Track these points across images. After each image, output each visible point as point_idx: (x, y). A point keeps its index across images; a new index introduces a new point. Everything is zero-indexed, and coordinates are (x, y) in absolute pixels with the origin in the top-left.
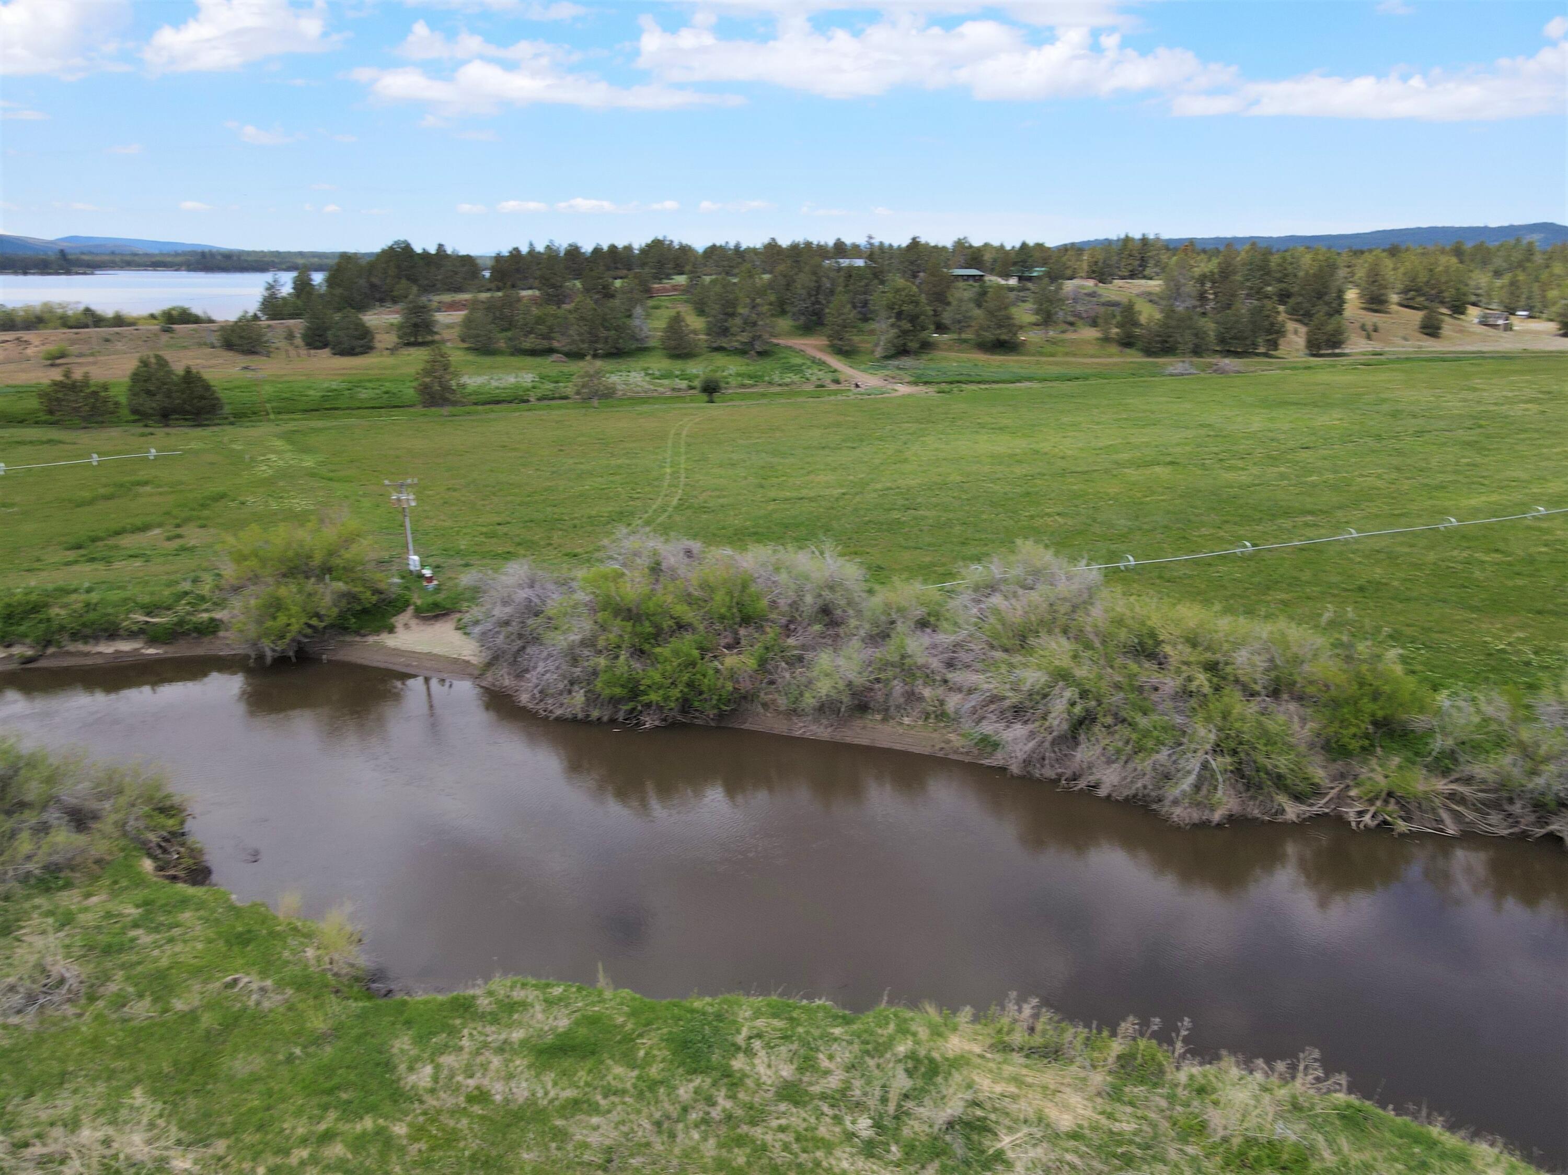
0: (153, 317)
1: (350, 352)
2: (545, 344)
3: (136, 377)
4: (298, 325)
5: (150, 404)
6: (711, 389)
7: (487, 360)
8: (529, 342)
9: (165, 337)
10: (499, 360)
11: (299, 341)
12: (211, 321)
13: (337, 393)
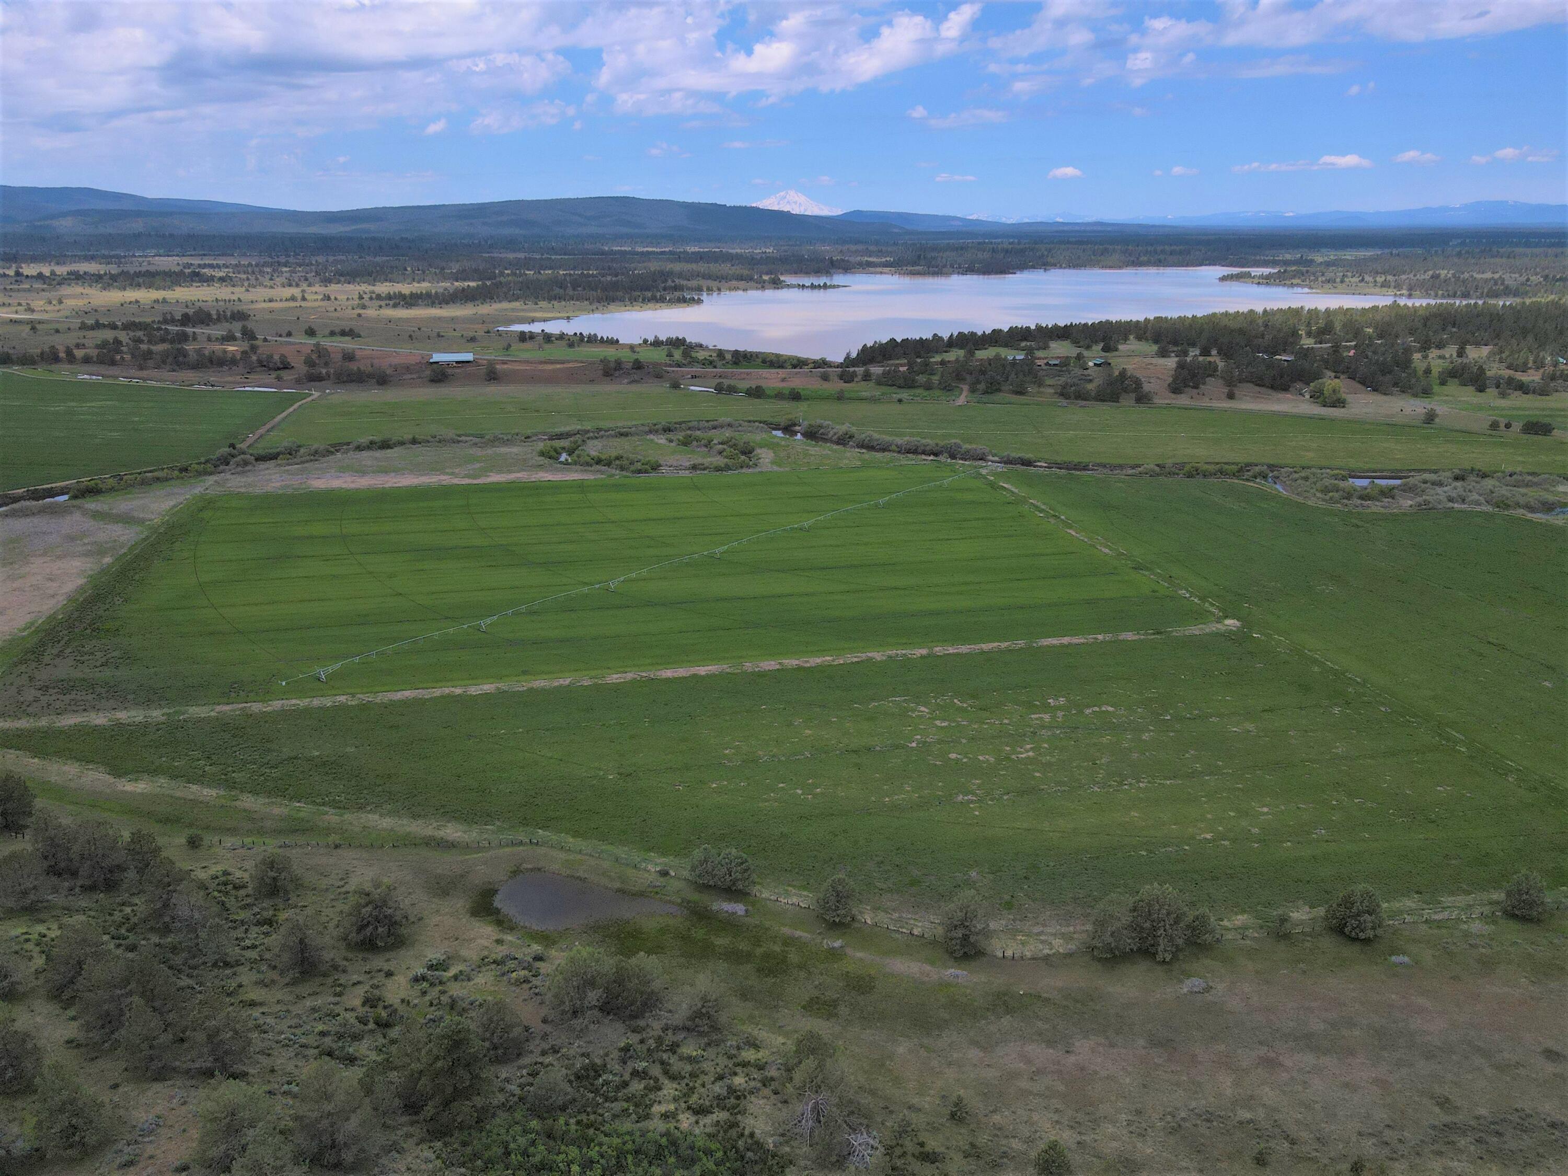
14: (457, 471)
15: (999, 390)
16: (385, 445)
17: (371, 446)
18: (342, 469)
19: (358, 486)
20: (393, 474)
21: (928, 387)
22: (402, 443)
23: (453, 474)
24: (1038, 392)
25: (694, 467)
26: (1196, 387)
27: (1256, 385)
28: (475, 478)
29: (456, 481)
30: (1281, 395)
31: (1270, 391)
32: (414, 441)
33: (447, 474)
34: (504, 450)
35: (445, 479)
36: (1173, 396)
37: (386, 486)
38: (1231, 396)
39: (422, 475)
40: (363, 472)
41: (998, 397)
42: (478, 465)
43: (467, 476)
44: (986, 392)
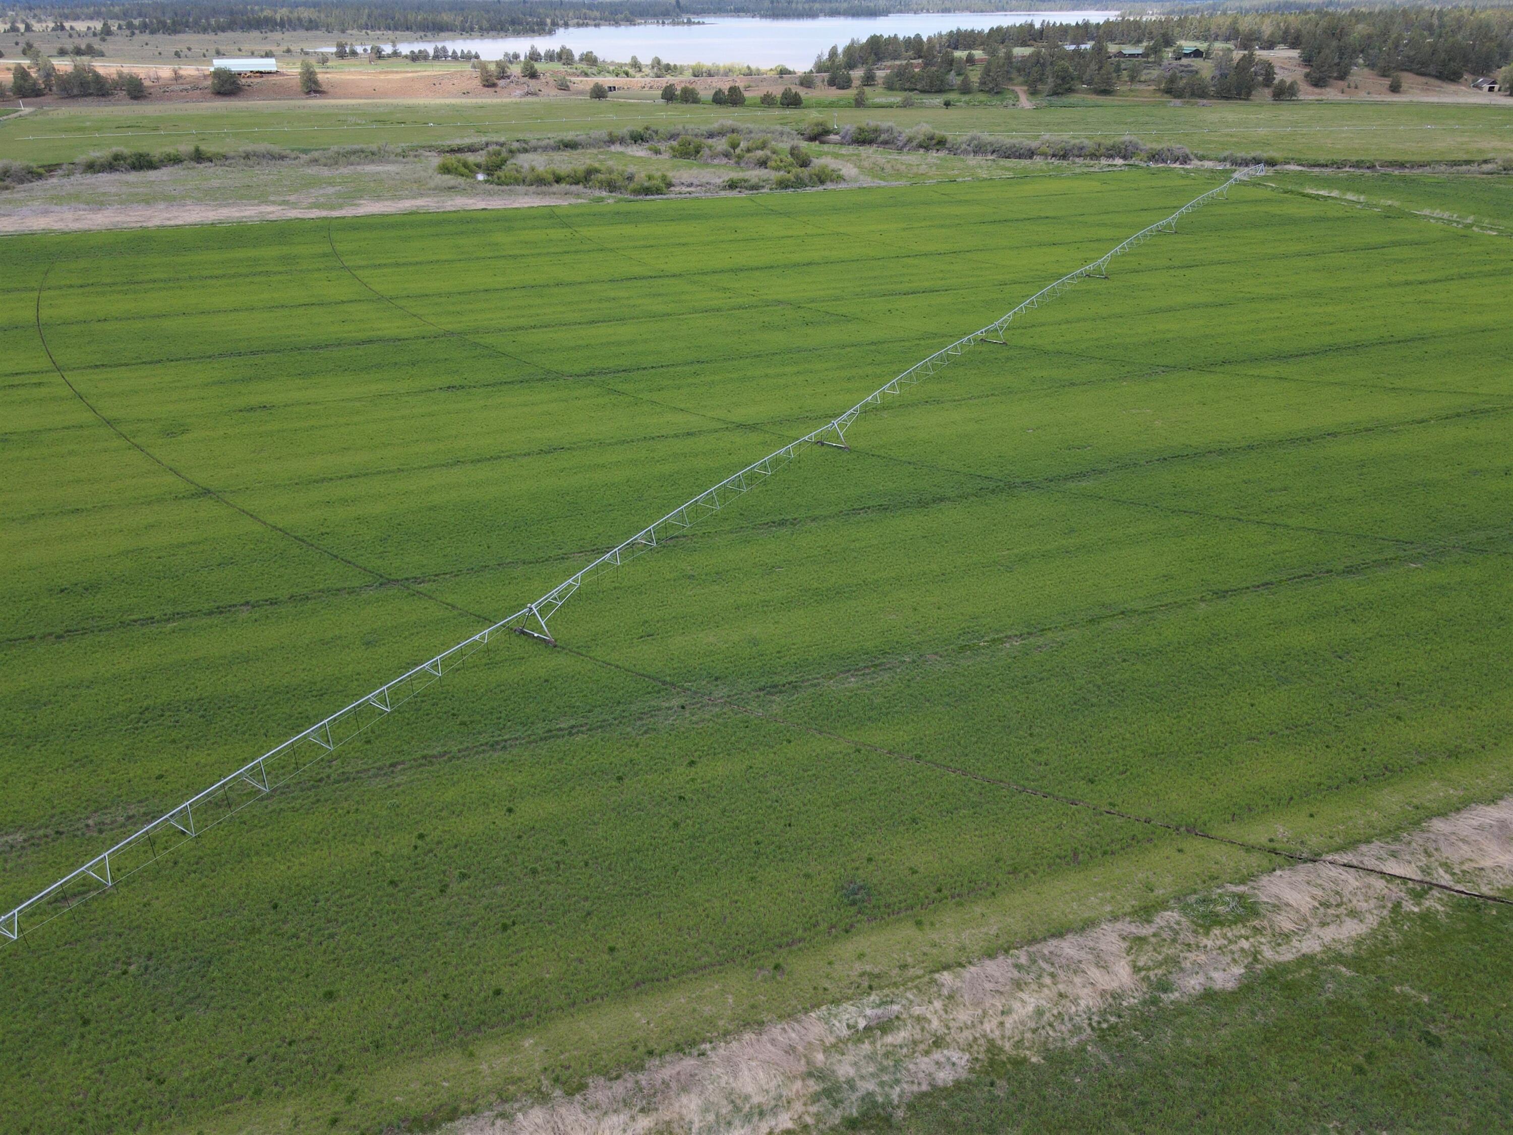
0: (771, 70)
1: (843, 88)
2: (913, 86)
3: (783, 94)
4: (826, 75)
5: (786, 102)
6: (947, 104)
7: (890, 93)
8: (907, 85)
9: (780, 80)
10: (895, 92)
11: (826, 83)
12: (795, 73)
13: (834, 102)
14: (292, 198)
15: (1070, 90)
16: (142, 163)
17: (113, 165)
18: (58, 199)
19: (87, 227)
20: (162, 206)
21: (965, 89)
22: (175, 160)
23: (284, 203)
24: (1131, 90)
25: (732, 185)
26: (1342, 77)
27: (1417, 74)
28: (332, 208)
29: (293, 214)
30: (1452, 87)
31: (1438, 82)
32: (199, 157)
33: (274, 203)
34: (371, 168)
35: (273, 211)
36: (1317, 90)
37: (150, 224)
38: (1395, 88)
39: (221, 206)
40: (98, 203)
41: (1073, 98)
42: (330, 190)
43: (316, 206)
44: (1055, 93)
